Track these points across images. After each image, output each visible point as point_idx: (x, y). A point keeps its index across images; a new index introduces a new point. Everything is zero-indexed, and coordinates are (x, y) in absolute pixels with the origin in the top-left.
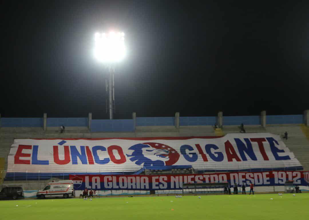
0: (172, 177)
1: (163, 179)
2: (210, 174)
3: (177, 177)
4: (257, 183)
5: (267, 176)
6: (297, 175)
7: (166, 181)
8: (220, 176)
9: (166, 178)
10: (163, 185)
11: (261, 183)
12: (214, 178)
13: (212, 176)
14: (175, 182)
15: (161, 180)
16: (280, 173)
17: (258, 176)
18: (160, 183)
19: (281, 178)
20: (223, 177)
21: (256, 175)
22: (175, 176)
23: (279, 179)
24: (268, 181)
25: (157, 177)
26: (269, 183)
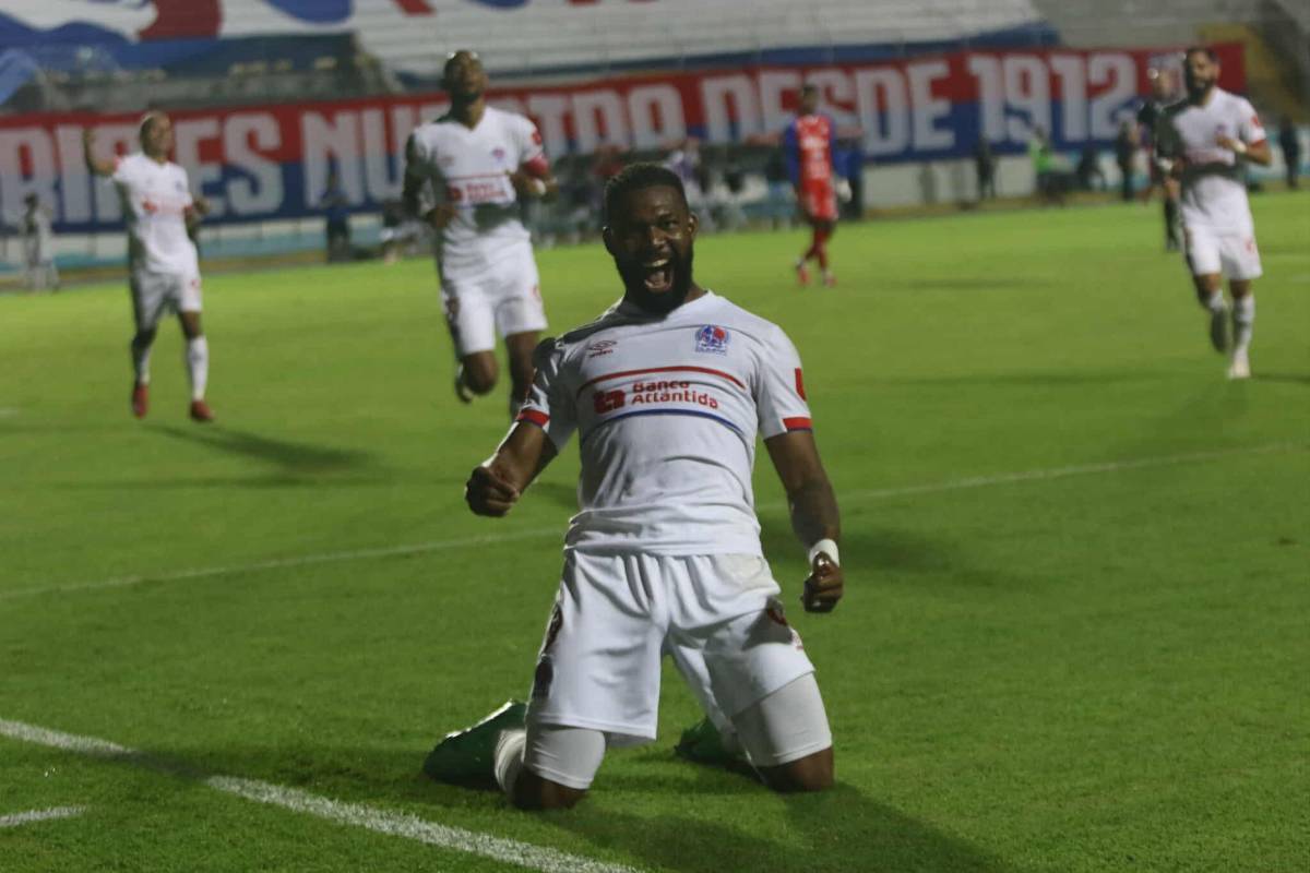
0: (312, 124)
1: (251, 140)
2: (567, 91)
3: (345, 120)
4: (874, 146)
5: (938, 88)
6: (1112, 75)
7: (270, 155)
8: (640, 98)
9: (268, 131)
10: (255, 187)
11: (895, 143)
12: (599, 116)
13: (583, 105)
14: (332, 163)
15: (236, 151)
16: (1014, 64)
17: (880, 92)
18: (231, 172)
19: (1017, 100)
20: (655, 110)
21: (865, 80)
22: (328, 109)
23: (1009, 111)
24: (939, 123)
25: (207, 128)
26: (945, 139)
